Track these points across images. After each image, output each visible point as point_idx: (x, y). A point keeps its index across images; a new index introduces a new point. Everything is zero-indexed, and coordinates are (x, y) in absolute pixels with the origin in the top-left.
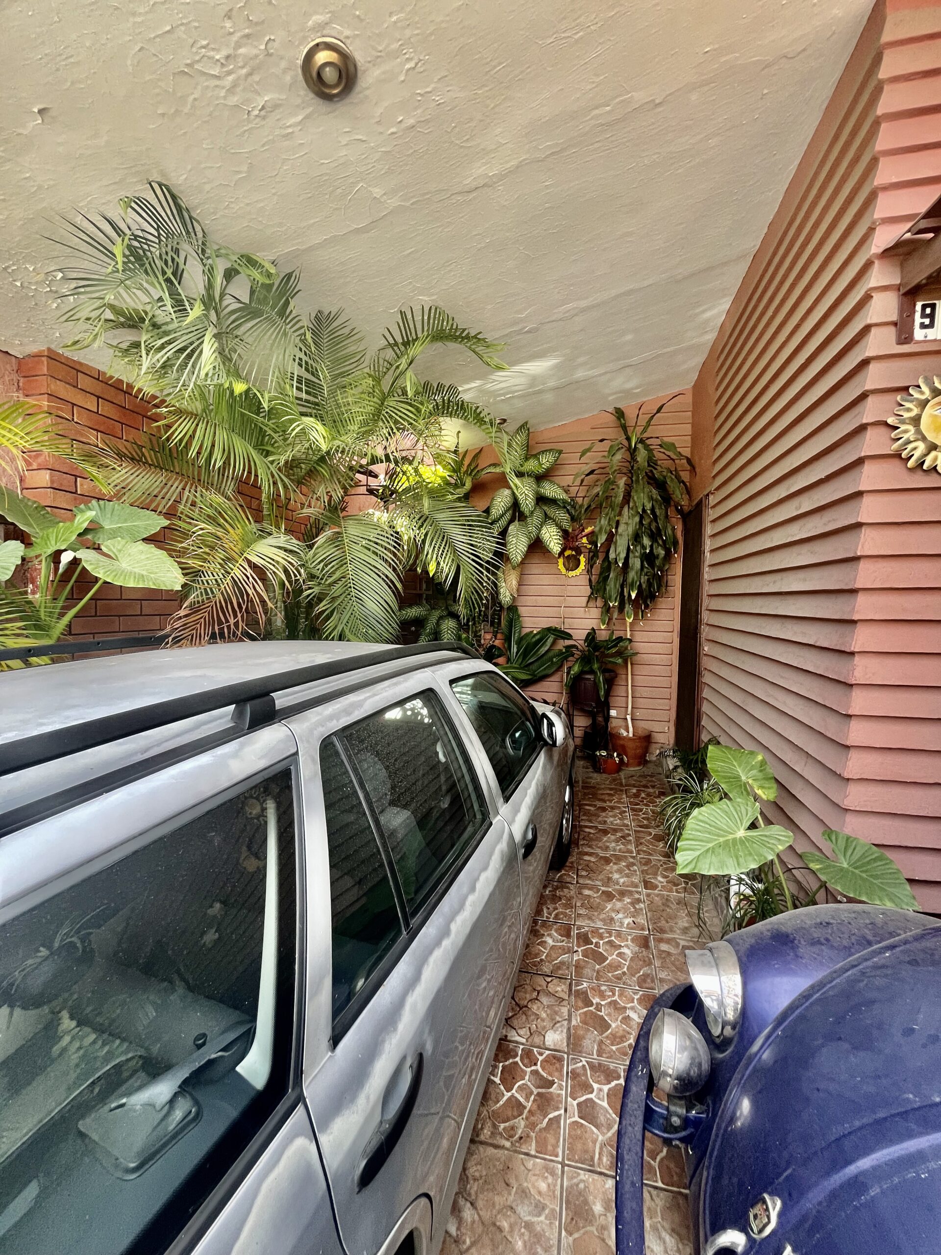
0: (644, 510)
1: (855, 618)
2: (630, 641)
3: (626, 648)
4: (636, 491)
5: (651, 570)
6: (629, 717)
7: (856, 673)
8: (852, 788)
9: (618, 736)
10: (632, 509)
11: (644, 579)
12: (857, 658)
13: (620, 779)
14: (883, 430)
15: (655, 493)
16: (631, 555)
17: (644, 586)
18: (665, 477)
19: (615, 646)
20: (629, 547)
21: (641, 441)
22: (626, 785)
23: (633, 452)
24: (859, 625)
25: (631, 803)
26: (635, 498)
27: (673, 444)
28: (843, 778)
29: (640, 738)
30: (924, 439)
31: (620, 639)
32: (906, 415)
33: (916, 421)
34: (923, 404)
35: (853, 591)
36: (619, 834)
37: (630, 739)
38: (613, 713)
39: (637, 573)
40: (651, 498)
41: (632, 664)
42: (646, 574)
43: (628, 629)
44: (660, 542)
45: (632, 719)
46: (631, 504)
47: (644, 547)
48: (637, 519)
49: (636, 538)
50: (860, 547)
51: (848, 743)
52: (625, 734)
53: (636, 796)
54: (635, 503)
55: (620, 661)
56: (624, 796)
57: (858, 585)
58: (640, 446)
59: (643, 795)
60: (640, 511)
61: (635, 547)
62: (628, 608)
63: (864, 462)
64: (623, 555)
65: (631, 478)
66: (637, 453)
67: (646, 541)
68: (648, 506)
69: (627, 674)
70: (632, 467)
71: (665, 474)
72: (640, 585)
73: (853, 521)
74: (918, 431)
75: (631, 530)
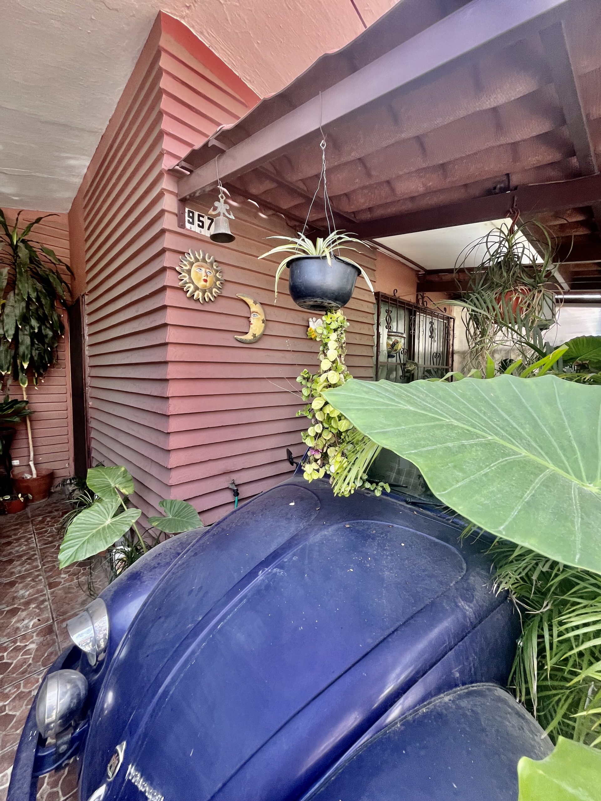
0: (29, 297)
1: (168, 377)
2: (27, 402)
3: (24, 408)
4: (20, 281)
5: (41, 346)
6: (31, 463)
7: (170, 409)
8: (173, 473)
9: (23, 480)
10: (18, 295)
11: (35, 353)
12: (170, 400)
13: (26, 514)
14: (174, 273)
15: (39, 286)
16: (20, 332)
17: (36, 358)
18: (47, 275)
19: (11, 407)
20: (17, 326)
21: (23, 241)
22: (32, 517)
23: (15, 248)
24: (170, 381)
25: (36, 529)
26: (20, 286)
27: (52, 251)
28: (168, 469)
29: (43, 477)
30: (193, 283)
31: (16, 402)
32: (185, 268)
33: (189, 272)
34: (192, 264)
35: (166, 363)
36: (24, 558)
37: (34, 479)
38: (16, 462)
39: (27, 348)
40: (35, 290)
41: (31, 421)
42: (37, 349)
43: (24, 393)
44: (48, 325)
45: (35, 464)
46: (16, 291)
47: (32, 328)
48: (23, 304)
49: (25, 319)
50: (167, 337)
51: (169, 449)
52: (28, 477)
53: (42, 522)
54: (20, 290)
55: (17, 419)
56: (31, 526)
57: (168, 359)
58: (20, 244)
59: (48, 519)
60: (25, 297)
61: (24, 326)
62: (22, 376)
63: (166, 289)
64: (12, 332)
65: (15, 270)
66: (18, 250)
67: (34, 323)
68: (33, 295)
69: (27, 429)
70: (16, 260)
71: (47, 273)
72: (32, 357)
73: (163, 322)
74: (190, 278)
75: (18, 312)
